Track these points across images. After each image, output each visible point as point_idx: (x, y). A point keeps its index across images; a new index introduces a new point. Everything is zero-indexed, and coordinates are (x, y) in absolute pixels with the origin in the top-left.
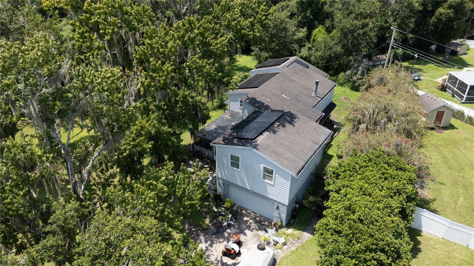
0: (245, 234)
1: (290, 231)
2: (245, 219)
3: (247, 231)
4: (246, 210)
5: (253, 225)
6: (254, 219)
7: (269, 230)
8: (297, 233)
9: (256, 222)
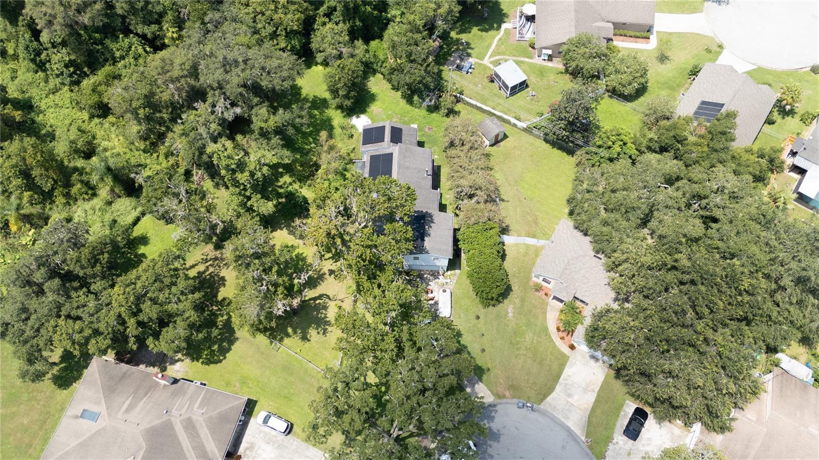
0: (430, 285)
1: (449, 272)
2: (425, 276)
3: (430, 283)
4: (423, 271)
5: (431, 278)
6: (429, 274)
7: (440, 277)
8: (453, 272)
9: (432, 275)
